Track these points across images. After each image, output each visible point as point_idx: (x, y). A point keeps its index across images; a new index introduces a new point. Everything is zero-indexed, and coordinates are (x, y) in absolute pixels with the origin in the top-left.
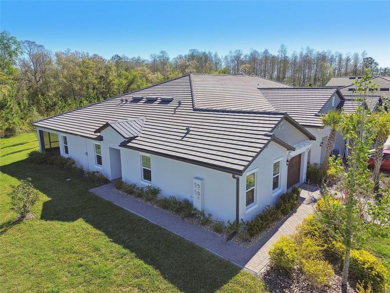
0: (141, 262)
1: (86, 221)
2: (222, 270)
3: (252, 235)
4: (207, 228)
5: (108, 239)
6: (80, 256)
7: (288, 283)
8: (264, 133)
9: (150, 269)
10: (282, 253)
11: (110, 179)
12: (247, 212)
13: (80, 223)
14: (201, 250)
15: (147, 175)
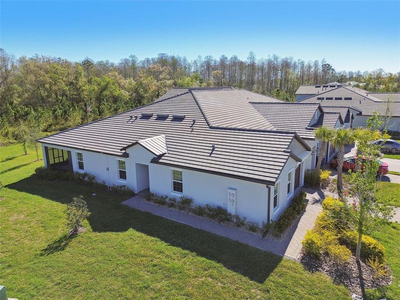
0: (203, 259)
1: (137, 231)
4: (242, 229)
5: (165, 244)
6: (150, 259)
7: (319, 264)
8: (283, 150)
9: (214, 263)
10: (313, 242)
11: (136, 192)
14: (246, 246)
15: (178, 187)
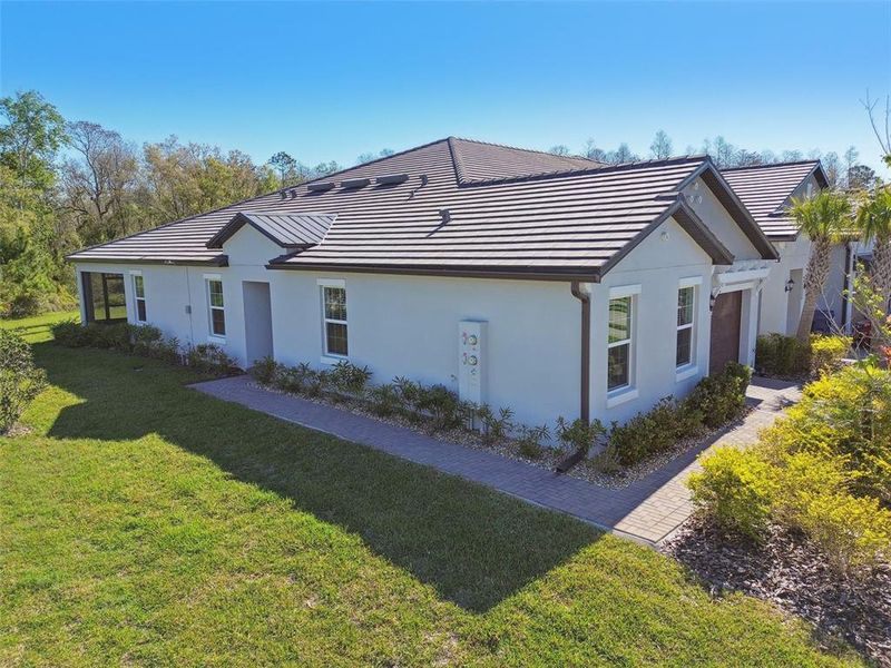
0: (310, 517)
1: (166, 440)
2: (549, 533)
3: (628, 462)
5: (218, 473)
7: (756, 565)
8: (654, 196)
9: (334, 532)
11: (245, 366)
12: (611, 406)
13: (153, 442)
14: (482, 491)
15: (337, 339)
